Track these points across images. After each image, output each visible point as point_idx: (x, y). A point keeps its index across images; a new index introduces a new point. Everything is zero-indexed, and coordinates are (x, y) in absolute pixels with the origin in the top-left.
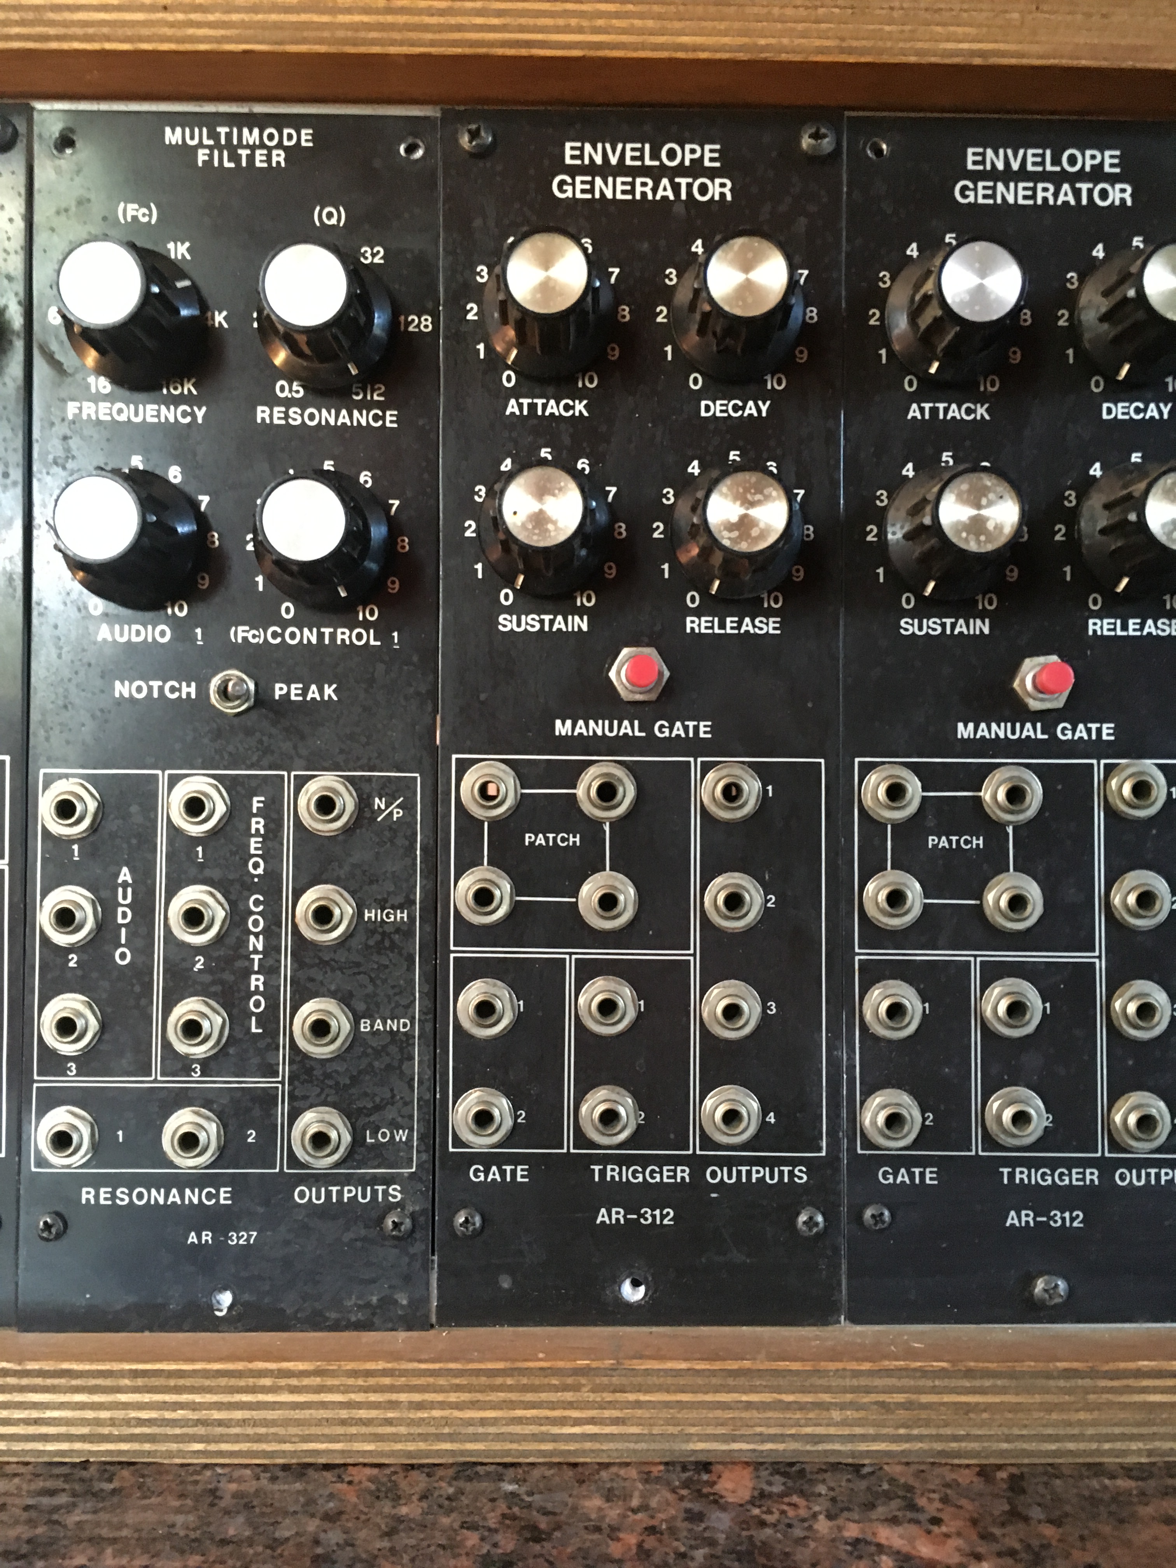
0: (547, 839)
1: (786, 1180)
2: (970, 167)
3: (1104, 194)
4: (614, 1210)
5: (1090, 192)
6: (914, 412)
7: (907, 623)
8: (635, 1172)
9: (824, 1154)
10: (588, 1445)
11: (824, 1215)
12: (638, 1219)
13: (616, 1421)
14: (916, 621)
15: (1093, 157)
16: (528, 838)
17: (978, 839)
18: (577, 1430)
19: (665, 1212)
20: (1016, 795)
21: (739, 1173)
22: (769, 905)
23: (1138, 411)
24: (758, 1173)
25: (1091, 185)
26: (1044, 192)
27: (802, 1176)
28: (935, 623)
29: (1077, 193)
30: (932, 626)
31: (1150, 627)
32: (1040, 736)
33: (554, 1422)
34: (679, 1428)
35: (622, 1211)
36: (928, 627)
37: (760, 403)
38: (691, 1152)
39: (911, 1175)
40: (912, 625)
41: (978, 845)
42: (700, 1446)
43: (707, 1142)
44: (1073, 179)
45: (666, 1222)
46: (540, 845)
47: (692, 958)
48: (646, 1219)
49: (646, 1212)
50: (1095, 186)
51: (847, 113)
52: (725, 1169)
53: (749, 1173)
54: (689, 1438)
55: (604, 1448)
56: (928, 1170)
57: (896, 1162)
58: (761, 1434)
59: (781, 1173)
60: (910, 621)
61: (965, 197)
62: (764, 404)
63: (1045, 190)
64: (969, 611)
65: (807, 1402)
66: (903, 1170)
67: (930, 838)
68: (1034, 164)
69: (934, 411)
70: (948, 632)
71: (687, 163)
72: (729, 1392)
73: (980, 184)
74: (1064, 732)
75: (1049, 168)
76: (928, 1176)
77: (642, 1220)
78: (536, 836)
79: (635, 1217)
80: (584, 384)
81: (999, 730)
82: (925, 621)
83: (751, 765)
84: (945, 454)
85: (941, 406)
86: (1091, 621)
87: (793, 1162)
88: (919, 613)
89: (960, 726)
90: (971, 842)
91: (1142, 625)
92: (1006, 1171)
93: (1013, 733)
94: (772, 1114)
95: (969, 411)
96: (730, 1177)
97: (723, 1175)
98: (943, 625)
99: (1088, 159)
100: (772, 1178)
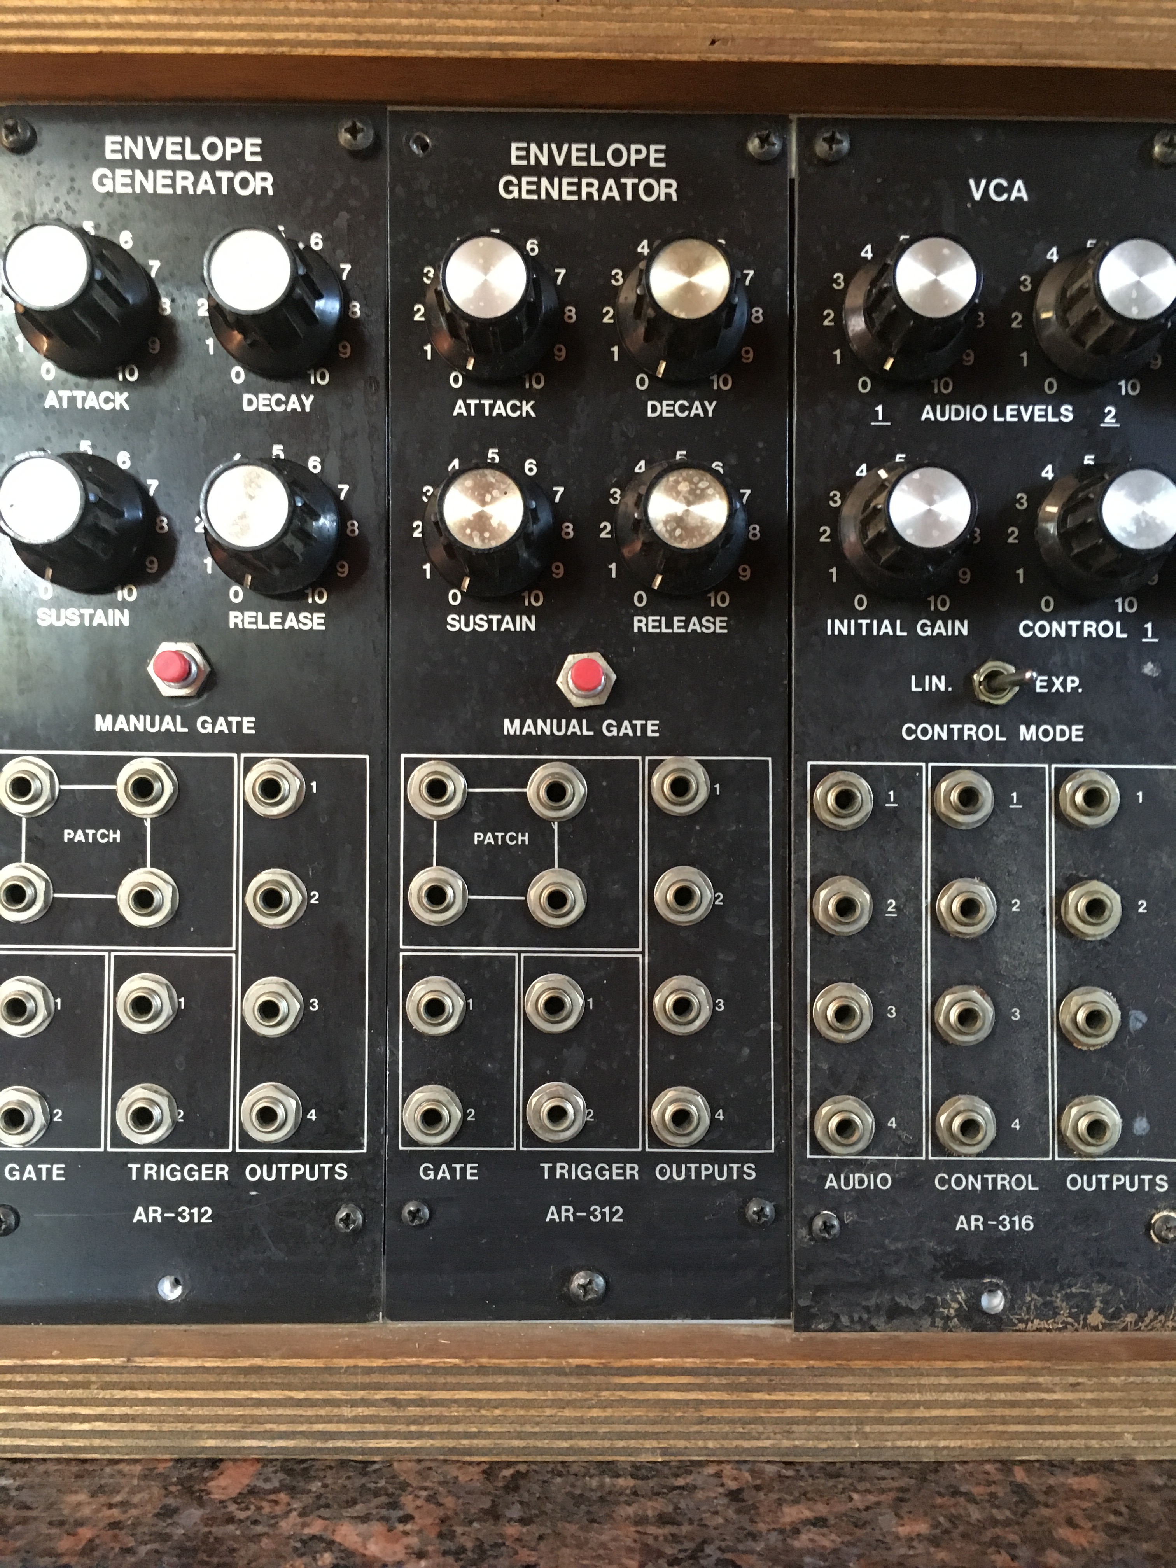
0: (86, 836)
1: (326, 1177)
2: (514, 162)
3: (649, 190)
4: (151, 1209)
5: (635, 187)
6: (459, 408)
7: (453, 619)
8: (173, 1170)
9: (365, 1151)
10: (97, 1442)
11: (363, 1211)
12: (176, 1218)
13: (124, 1418)
14: (463, 617)
15: (638, 152)
16: (68, 834)
17: (523, 835)
18: (86, 1426)
19: (203, 1210)
20: (556, 792)
21: (279, 1170)
22: (313, 901)
23: (682, 408)
24: (298, 1170)
25: (636, 181)
26: (589, 187)
27: (342, 1173)
28: (481, 619)
29: (622, 189)
30: (479, 622)
31: (694, 625)
32: (585, 733)
33: (63, 1418)
34: (189, 1425)
35: (159, 1210)
36: (475, 623)
37: (303, 397)
38: (230, 1150)
39: (452, 1171)
40: (459, 621)
41: (523, 841)
42: (211, 1443)
43: (246, 1140)
44: (618, 174)
45: (204, 1220)
46: (80, 841)
47: (233, 955)
48: (184, 1218)
49: (184, 1211)
50: (640, 181)
51: (389, 108)
52: (265, 1167)
53: (289, 1170)
54: (198, 1435)
55: (114, 1444)
56: (469, 1166)
57: (437, 1158)
58: (271, 1431)
59: (322, 1170)
60: (457, 618)
61: (509, 192)
62: (307, 398)
63: (590, 185)
64: (515, 608)
65: (318, 1400)
66: (444, 1166)
67: (476, 834)
68: (579, 159)
69: (480, 408)
70: (495, 628)
71: (228, 158)
72: (239, 1389)
73: (524, 180)
74: (609, 729)
75: (594, 163)
76: (469, 1171)
77: (180, 1219)
78: (75, 833)
79: (173, 1215)
80: (124, 377)
81: (545, 727)
82: (472, 617)
83: (294, 761)
84: (491, 451)
85: (487, 403)
86: (636, 619)
87: (334, 1159)
88: (464, 610)
89: (507, 722)
90: (517, 838)
91: (687, 623)
92: (546, 1166)
93: (559, 729)
94: (313, 1111)
95: (514, 408)
96: (269, 1175)
97: (262, 1172)
98: (490, 622)
99: (633, 154)
100: (312, 1175)
